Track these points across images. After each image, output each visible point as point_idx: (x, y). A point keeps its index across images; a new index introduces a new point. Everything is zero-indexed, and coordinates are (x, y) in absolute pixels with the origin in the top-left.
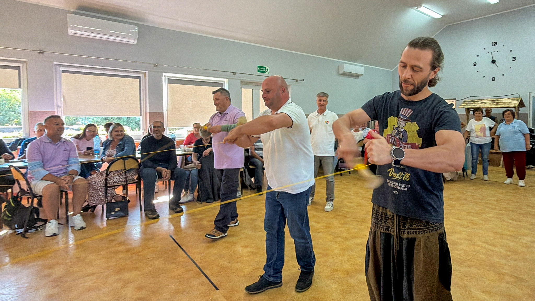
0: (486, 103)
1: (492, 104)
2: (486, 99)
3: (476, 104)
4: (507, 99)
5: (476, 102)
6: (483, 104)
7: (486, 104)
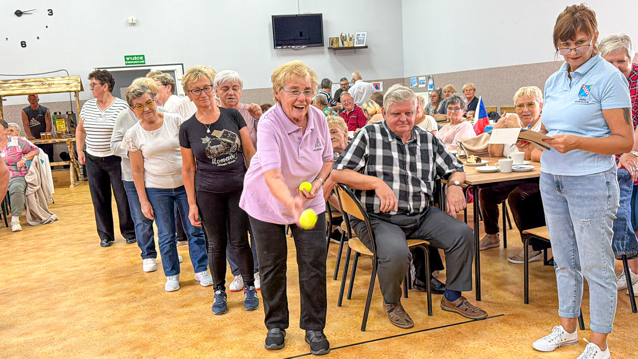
0: (31, 86)
1: (42, 87)
2: (29, 79)
3: (14, 88)
4: (60, 79)
5: (13, 85)
6: (27, 87)
7: (31, 88)
